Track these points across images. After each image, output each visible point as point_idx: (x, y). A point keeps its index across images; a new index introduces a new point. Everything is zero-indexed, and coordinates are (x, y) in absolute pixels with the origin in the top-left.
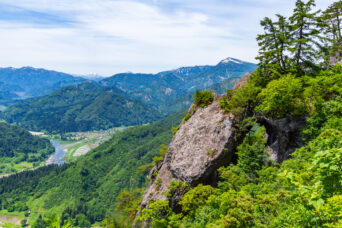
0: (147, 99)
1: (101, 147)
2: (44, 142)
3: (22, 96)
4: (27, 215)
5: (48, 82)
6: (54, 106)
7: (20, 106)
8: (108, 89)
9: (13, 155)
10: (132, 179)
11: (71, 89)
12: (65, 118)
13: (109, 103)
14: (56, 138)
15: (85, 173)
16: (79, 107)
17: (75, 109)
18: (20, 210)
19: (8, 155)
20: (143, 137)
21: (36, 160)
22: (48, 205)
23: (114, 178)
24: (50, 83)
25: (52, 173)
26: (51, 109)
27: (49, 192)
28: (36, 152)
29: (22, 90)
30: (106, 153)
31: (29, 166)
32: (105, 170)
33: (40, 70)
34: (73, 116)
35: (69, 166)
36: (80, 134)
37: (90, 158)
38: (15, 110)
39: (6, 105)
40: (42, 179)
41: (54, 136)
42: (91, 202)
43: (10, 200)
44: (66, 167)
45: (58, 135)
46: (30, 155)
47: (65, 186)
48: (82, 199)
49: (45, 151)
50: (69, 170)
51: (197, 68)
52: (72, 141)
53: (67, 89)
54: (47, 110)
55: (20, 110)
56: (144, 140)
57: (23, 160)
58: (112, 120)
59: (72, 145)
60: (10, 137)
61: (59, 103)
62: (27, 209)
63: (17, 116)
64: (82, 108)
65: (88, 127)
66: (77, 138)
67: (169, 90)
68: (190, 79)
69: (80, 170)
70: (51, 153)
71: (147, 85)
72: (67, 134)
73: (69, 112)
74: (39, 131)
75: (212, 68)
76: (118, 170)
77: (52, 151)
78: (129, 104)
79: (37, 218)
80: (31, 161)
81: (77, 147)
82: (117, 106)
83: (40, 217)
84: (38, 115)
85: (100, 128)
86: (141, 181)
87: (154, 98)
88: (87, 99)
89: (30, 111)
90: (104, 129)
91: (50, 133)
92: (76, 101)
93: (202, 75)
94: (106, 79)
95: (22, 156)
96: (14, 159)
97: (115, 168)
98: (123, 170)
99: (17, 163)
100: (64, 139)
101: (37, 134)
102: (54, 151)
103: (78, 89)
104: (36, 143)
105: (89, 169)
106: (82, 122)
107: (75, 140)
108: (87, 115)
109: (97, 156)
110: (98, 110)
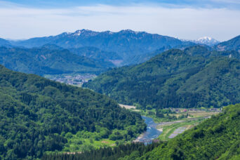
1: (207, 124)
2: (134, 118)
3: (118, 63)
5: (150, 48)
6: (153, 74)
7: (113, 74)
8: (225, 54)
9: (94, 130)
12: (164, 90)
13: (225, 71)
14: (150, 114)
15: (177, 157)
16: (184, 75)
17: (177, 77)
19: (88, 130)
21: (121, 138)
24: (151, 49)
25: (134, 153)
26: (147, 78)
28: (122, 128)
29: (119, 58)
31: (112, 144)
32: (208, 157)
33: (141, 34)
34: (175, 86)
35: (158, 145)
36: (182, 110)
37: (188, 137)
38: (105, 78)
39: (97, 74)
41: (147, 111)
44: (152, 147)
45: (154, 111)
46: (115, 131)
49: (134, 128)
50: (157, 151)
52: (170, 119)
53: (170, 53)
54: (143, 79)
55: (111, 79)
57: (105, 137)
58: (228, 95)
59: (170, 123)
60: (94, 107)
61: (158, 71)
63: (107, 85)
64: (188, 77)
65: (193, 101)
66: (177, 116)
69: (171, 151)
70: (140, 131)
73: (169, 81)
74: (130, 104)
76: (228, 157)
77: (143, 130)
80: (114, 139)
81: (176, 126)
84: (131, 85)
85: (209, 104)
88: (195, 66)
89: (123, 80)
90: (216, 106)
91: (144, 107)
92: (180, 69)
95: (103, 131)
96: (96, 134)
97: (224, 155)
99: (97, 139)
100: (160, 116)
101: (128, 107)
102: (145, 129)
103: (185, 53)
104: (124, 117)
105: (185, 153)
106: (186, 95)
107: (175, 118)
108: (194, 86)
109: (198, 135)
110: (209, 80)
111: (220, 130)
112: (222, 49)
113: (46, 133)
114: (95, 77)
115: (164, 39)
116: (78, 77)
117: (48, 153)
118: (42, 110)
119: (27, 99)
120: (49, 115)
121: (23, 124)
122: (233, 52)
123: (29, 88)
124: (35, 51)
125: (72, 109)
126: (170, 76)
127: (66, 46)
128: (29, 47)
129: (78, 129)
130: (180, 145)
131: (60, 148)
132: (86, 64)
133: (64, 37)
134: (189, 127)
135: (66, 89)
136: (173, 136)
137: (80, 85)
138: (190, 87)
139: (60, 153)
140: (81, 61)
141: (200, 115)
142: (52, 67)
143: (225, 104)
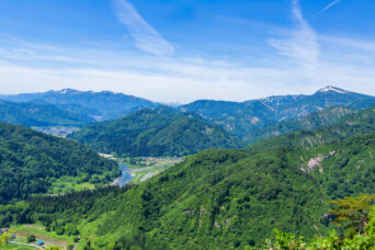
0: (229, 128)
1: (171, 170)
2: (111, 165)
3: (99, 119)
4: (76, 241)
5: (126, 107)
6: (128, 128)
7: (94, 127)
8: (186, 114)
9: (75, 175)
10: (203, 209)
11: (147, 111)
12: (137, 142)
13: (186, 128)
14: (125, 161)
15: (147, 197)
16: (154, 130)
17: (148, 132)
18: (70, 234)
19: (71, 175)
20: (220, 161)
21: (99, 182)
22: (102, 231)
23: (181, 205)
24: (128, 107)
25: (110, 194)
26: (124, 131)
27: (104, 216)
28: (100, 173)
29: (100, 114)
30: (175, 177)
31: (91, 187)
32: (171, 197)
33: (119, 95)
34: (146, 139)
35: (131, 188)
36: (151, 158)
37: (155, 180)
38: (87, 131)
39: (80, 127)
40: (98, 201)
41: (123, 159)
42: (152, 233)
43: (60, 221)
44: (125, 189)
45: (128, 159)
46: (94, 176)
47: (123, 210)
48: (141, 228)
49: (111, 173)
50: (129, 192)
51: (290, 97)
52: (142, 166)
53: (142, 111)
54: (120, 132)
55: (92, 131)
56: (221, 166)
57: (86, 181)
58: (188, 147)
59: (141, 169)
60: (76, 156)
61: (133, 126)
62: (78, 233)
63: (88, 137)
64: (156, 132)
65: (161, 152)
66: (147, 163)
67: (255, 120)
68: (280, 108)
69: (141, 192)
70: (116, 176)
71: (231, 114)
72: (138, 158)
73: (142, 135)
74: (108, 153)
75: (308, 97)
76: (186, 197)
77: (119, 175)
78: (209, 131)
79: (85, 244)
80: (93, 182)
81: (146, 172)
82: (195, 131)
83: (89, 244)
84: (109, 137)
85: (173, 154)
86: (214, 213)
87: (239, 128)
88: (163, 123)
89: (103, 133)
90: (178, 156)
91: (120, 156)
92: (151, 125)
93: (296, 104)
94: (186, 106)
95: (84, 176)
96: (78, 178)
97: (184, 195)
98: (193, 197)
99: (78, 183)
100: (133, 163)
101: (106, 156)
102: (121, 174)
103: (154, 112)
104: (102, 164)
105: (153, 193)
106: (155, 147)
107: (145, 165)
108: (161, 139)
109: (164, 179)
110: (173, 134)
111: (181, 175)
112: (184, 110)
113: (31, 177)
114: (78, 129)
115: (138, 100)
116: (63, 129)
117: (33, 195)
118: (29, 157)
119: (15, 147)
120: (35, 162)
121: (10, 170)
122: (192, 113)
123: (16, 137)
124: (24, 105)
125: (57, 157)
126: (142, 130)
127: (53, 101)
128: (17, 101)
129: (61, 174)
130: (149, 187)
131: (44, 191)
132: (70, 118)
133: (51, 94)
134: (157, 172)
135: (51, 139)
136: (143, 180)
137: (64, 136)
138: (158, 140)
139: (44, 195)
140: (65, 116)
141: (166, 163)
142: (40, 120)
143: (185, 154)
